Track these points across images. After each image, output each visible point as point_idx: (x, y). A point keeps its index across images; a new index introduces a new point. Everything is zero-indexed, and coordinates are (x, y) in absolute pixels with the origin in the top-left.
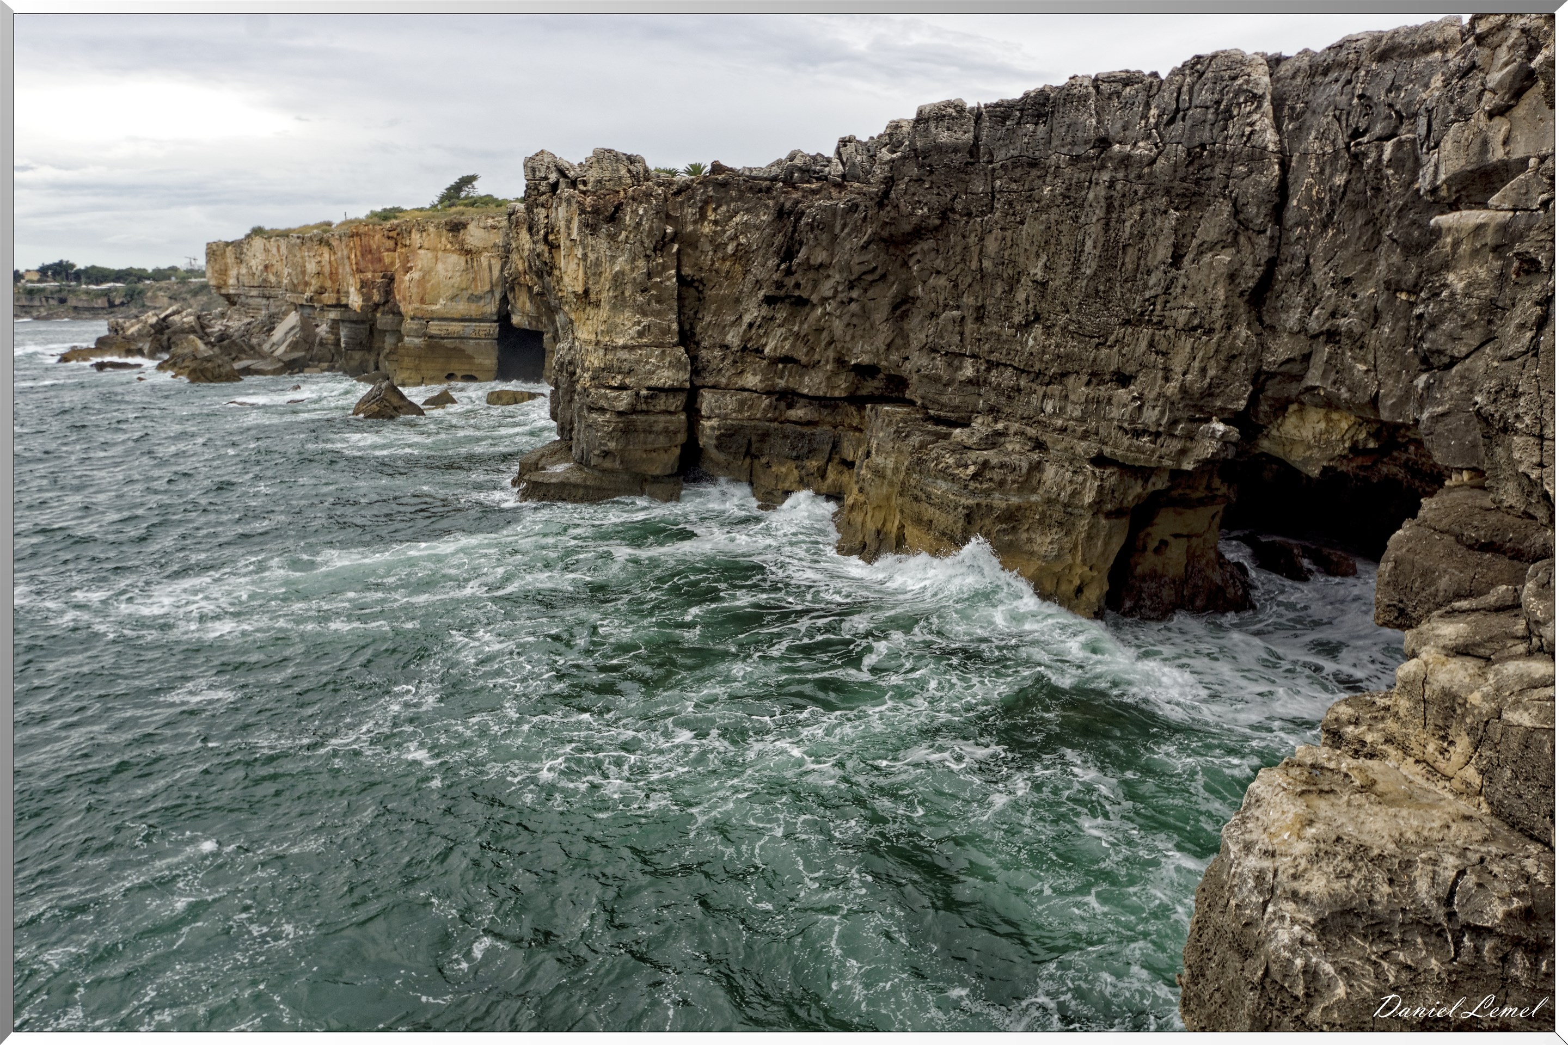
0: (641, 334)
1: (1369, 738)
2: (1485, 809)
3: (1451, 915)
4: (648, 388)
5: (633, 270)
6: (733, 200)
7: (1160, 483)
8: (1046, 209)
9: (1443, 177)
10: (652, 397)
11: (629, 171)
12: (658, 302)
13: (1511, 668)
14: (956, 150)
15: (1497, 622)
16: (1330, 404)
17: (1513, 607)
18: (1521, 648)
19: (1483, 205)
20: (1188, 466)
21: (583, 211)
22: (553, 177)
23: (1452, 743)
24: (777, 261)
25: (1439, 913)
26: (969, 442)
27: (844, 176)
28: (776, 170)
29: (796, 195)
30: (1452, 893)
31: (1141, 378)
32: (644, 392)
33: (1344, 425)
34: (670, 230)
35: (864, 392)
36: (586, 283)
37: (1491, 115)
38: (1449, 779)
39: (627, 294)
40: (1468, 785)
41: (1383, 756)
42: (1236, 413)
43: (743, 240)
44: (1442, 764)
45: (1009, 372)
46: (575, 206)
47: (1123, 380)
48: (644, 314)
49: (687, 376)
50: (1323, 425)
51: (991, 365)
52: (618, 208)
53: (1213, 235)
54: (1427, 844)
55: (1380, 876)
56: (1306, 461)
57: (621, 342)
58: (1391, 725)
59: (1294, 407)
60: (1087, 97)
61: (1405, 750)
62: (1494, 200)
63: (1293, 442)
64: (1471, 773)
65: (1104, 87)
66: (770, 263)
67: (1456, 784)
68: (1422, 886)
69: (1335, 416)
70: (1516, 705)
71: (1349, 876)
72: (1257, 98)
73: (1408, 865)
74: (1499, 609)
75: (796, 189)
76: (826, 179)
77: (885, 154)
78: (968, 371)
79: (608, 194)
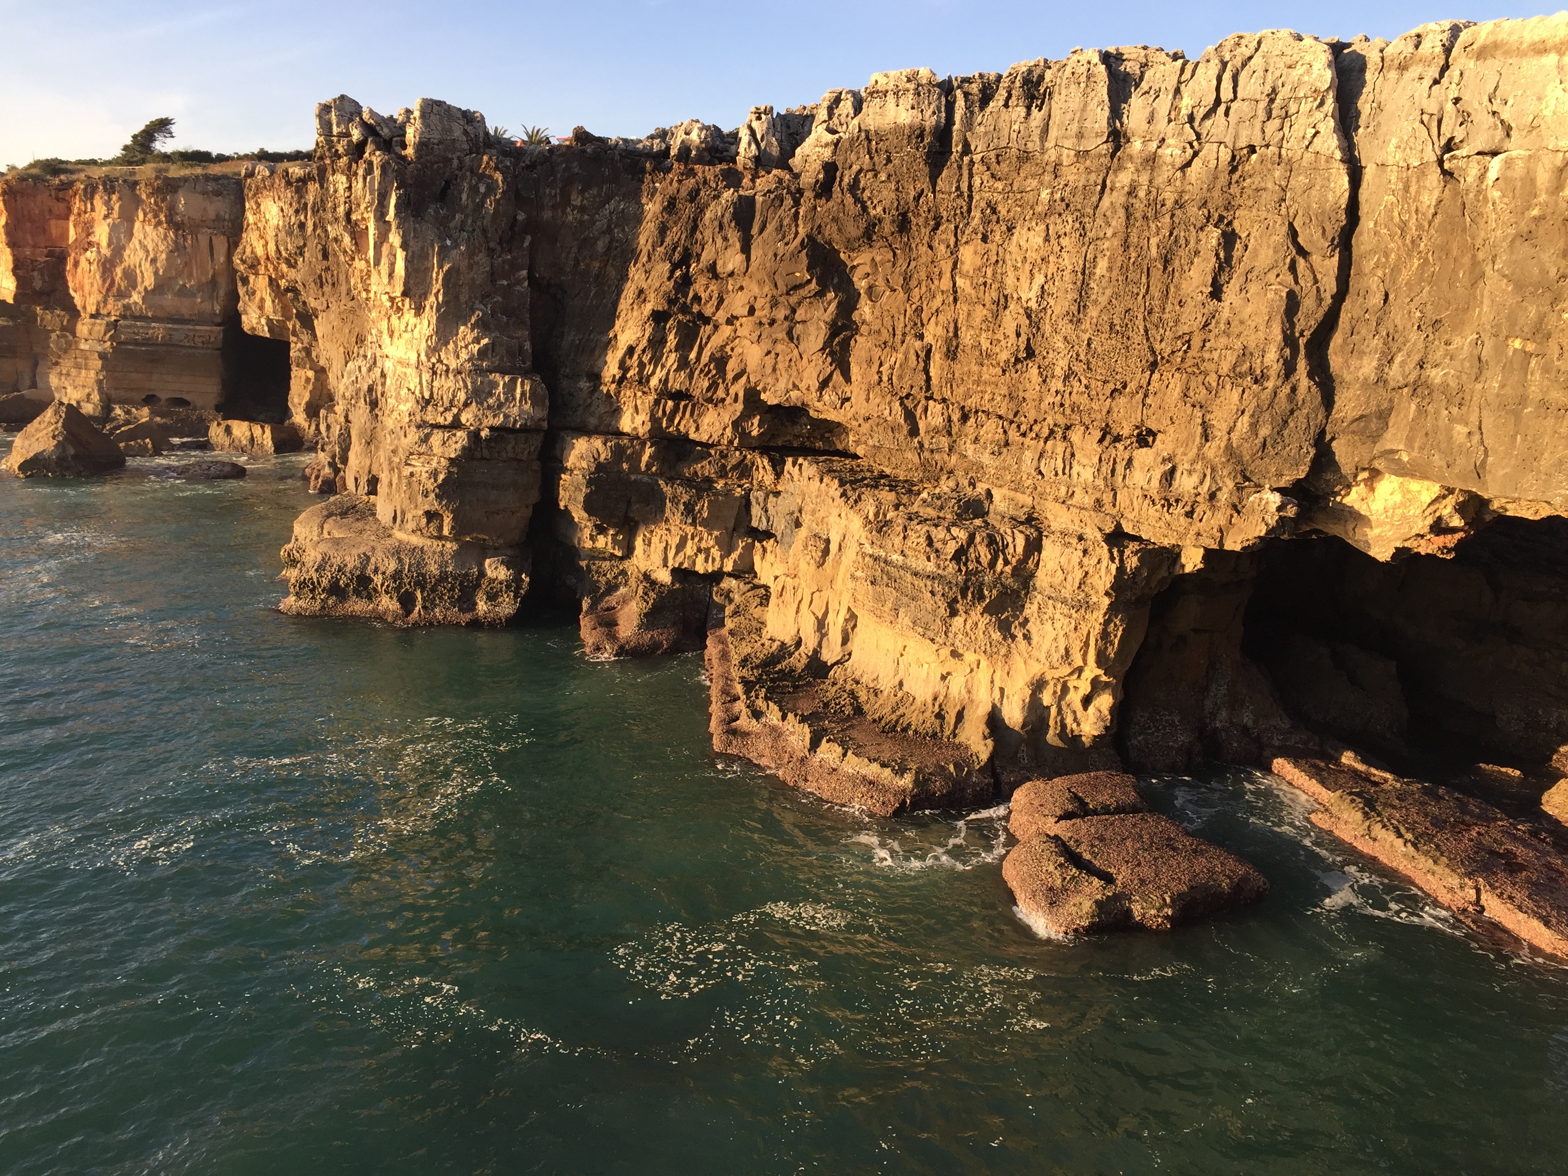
0: (481, 355)
4: (492, 428)
6: (605, 180)
8: (1044, 217)
10: (496, 440)
11: (464, 133)
14: (922, 135)
16: (1410, 472)
20: (1234, 545)
21: (403, 184)
22: (358, 133)
24: (669, 266)
31: (1172, 434)
32: (484, 433)
33: (1426, 497)
34: (521, 217)
36: (406, 282)
39: (463, 299)
42: (1294, 481)
43: (618, 235)
48: (486, 328)
49: (544, 413)
50: (1399, 498)
52: (451, 181)
53: (1265, 260)
56: (1375, 542)
57: (453, 364)
59: (1364, 475)
60: (1097, 77)
63: (1357, 517)
65: (1117, 65)
66: (660, 268)
69: (1414, 486)
72: (1320, 93)
76: (733, 160)
79: (437, 163)
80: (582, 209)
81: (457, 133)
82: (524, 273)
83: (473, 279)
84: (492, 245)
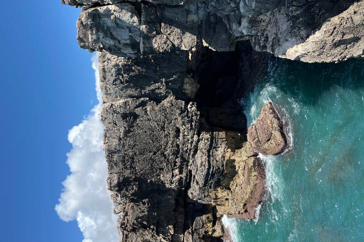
1: (263, 39)
2: (276, 9)
3: (304, 5)
7: (203, 120)
8: (135, 154)
9: (132, 52)
13: (242, 10)
14: (119, 178)
15: (232, 18)
16: (183, 83)
17: (228, 17)
18: (237, 12)
19: (139, 43)
20: (199, 113)
23: (262, 19)
24: (146, 231)
25: (305, 7)
26: (196, 170)
27: (124, 212)
28: (121, 233)
29: (128, 225)
30: (299, 6)
31: (177, 126)
33: (187, 80)
35: (183, 204)
37: (120, 43)
38: (270, 19)
40: (271, 14)
41: (267, 35)
42: (185, 103)
44: (267, 21)
45: (177, 160)
47: (178, 131)
50: (188, 85)
51: (175, 165)
53: (143, 112)
54: (288, 15)
55: (298, 21)
56: (196, 87)
58: (259, 34)
59: (184, 91)
60: (108, 145)
61: (265, 30)
62: (138, 41)
63: (192, 91)
64: (268, 14)
65: (106, 142)
66: (147, 233)
67: (271, 17)
68: (298, 12)
69: (185, 82)
70: (251, 7)
71: (299, 27)
72: (112, 105)
73: (294, 17)
74: (229, 20)
75: (127, 226)
76: (124, 217)
77: (119, 198)
78: (176, 171)
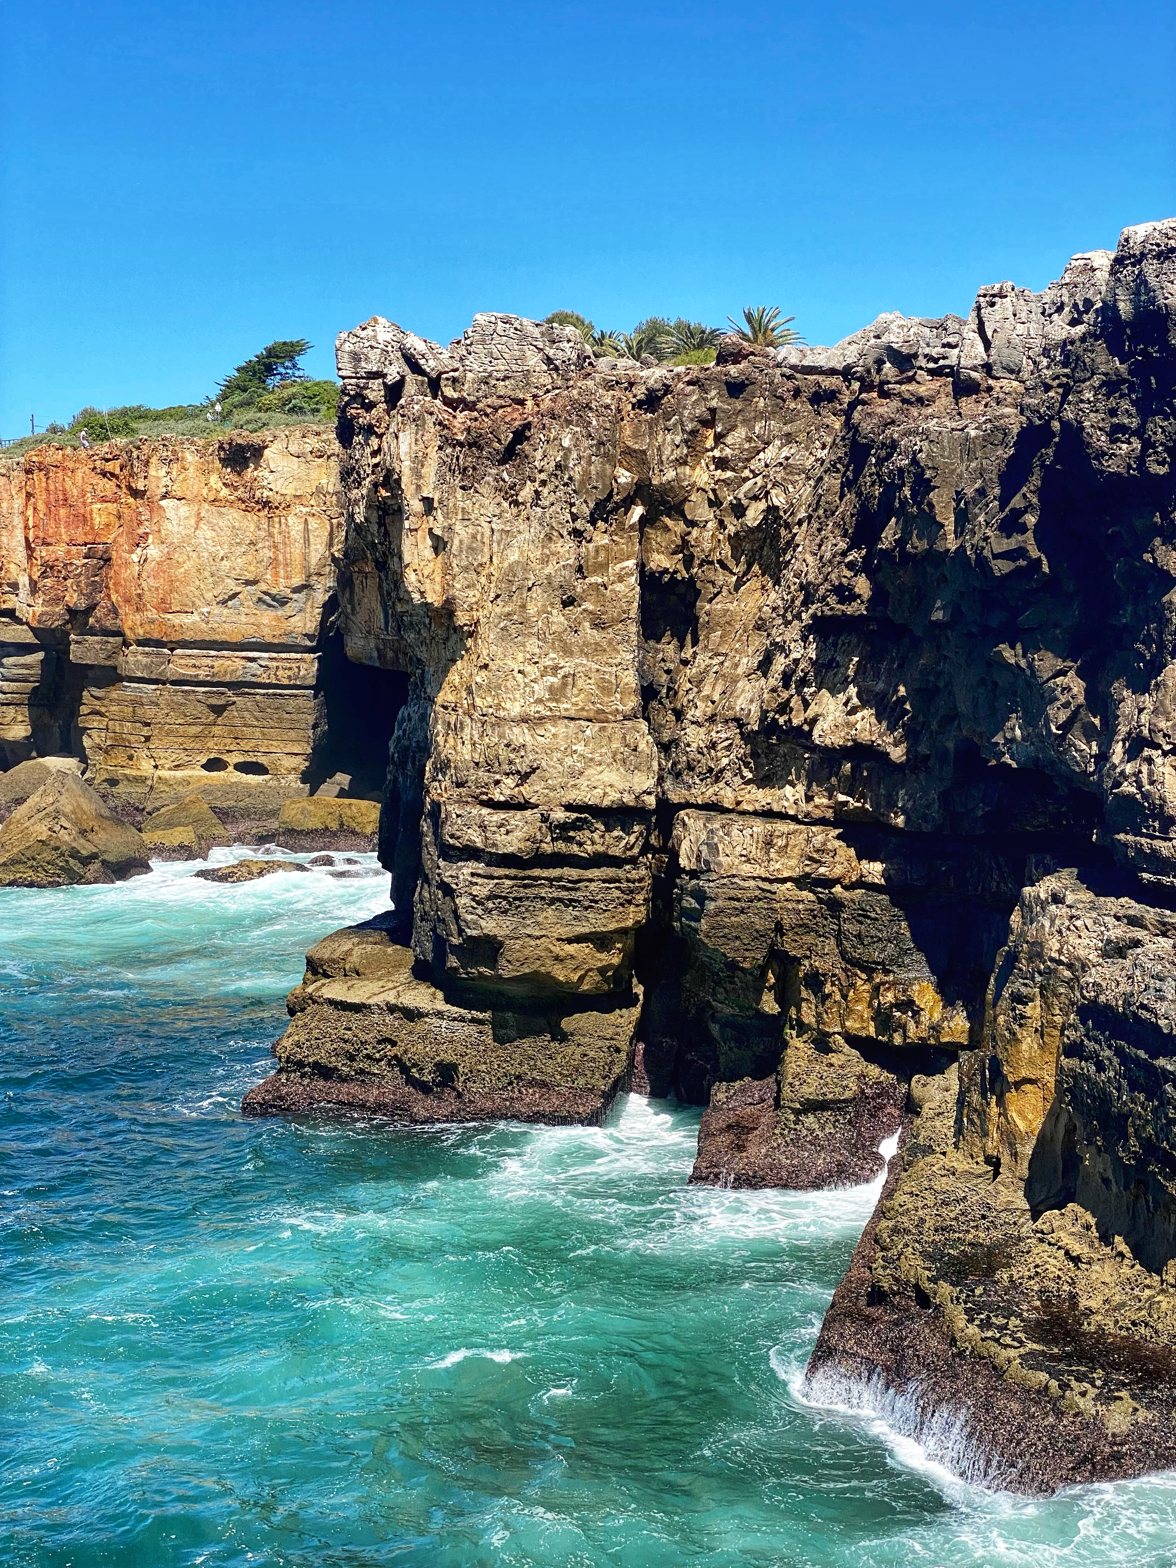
0: (556, 693)
4: (569, 807)
5: (545, 560)
6: (761, 415)
10: (575, 825)
11: (549, 361)
12: (596, 626)
21: (447, 442)
22: (393, 373)
24: (844, 544)
27: (987, 368)
28: (850, 356)
32: (559, 815)
34: (624, 477)
36: (447, 587)
39: (532, 609)
43: (778, 499)
46: (432, 429)
48: (567, 651)
49: (650, 783)
52: (520, 436)
57: (515, 709)
66: (828, 550)
76: (950, 372)
77: (1061, 328)
79: (502, 407)
80: (722, 463)
81: (534, 360)
82: (631, 563)
83: (548, 577)
84: (579, 525)
